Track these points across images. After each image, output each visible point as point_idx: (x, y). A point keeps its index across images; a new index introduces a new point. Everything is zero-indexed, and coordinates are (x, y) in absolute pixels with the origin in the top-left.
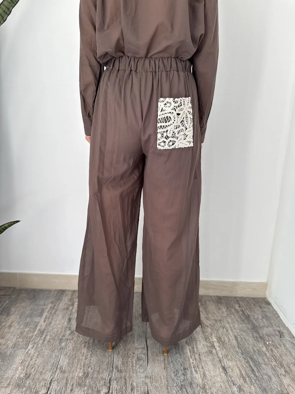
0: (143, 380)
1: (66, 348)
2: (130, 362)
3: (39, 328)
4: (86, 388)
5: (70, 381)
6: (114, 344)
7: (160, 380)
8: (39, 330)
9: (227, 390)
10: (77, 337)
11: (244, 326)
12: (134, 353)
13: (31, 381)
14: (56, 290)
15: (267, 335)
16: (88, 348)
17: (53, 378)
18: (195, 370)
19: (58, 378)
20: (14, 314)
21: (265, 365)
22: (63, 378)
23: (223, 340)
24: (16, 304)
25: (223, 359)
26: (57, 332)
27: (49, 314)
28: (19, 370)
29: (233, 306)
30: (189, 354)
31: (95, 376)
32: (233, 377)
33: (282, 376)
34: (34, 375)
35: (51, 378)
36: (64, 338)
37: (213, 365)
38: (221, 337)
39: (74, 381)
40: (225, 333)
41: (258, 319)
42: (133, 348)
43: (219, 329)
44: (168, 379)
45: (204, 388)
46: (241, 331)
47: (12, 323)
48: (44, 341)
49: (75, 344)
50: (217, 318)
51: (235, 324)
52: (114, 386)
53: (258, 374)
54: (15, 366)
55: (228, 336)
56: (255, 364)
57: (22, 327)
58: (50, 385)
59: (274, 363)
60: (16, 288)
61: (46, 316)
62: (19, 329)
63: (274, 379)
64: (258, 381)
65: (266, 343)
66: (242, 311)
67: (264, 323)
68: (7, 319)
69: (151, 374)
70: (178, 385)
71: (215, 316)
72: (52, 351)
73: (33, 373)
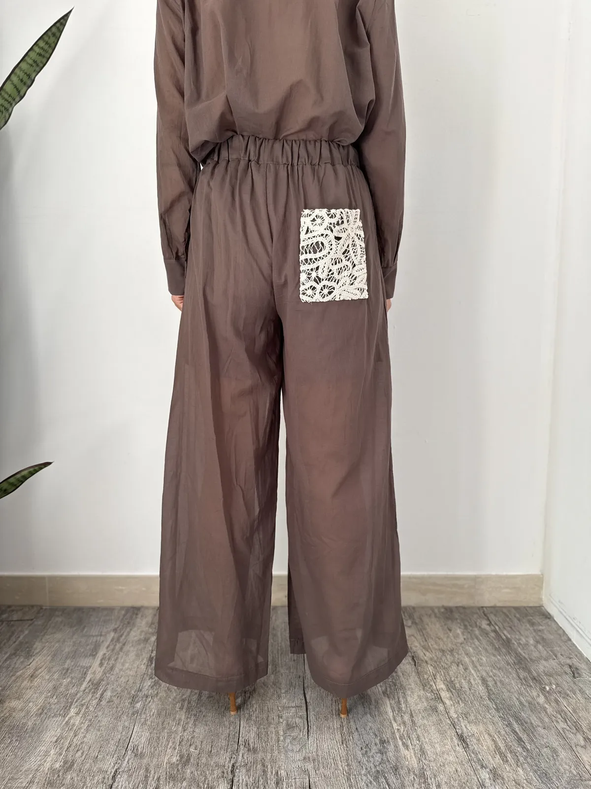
0: (299, 765)
1: (145, 713)
2: (271, 732)
3: (89, 679)
4: (185, 784)
5: (152, 772)
6: (239, 701)
7: (333, 765)
8: (90, 680)
9: (469, 777)
10: (165, 691)
11: (498, 659)
12: (280, 717)
13: (74, 775)
14: (122, 608)
15: (546, 674)
16: (189, 710)
17: (119, 768)
18: (404, 744)
19: (128, 767)
20: (39, 654)
21: (544, 728)
22: (140, 768)
23: (459, 687)
24: (44, 635)
25: (459, 720)
26: (127, 684)
27: (110, 652)
28: (52, 754)
29: (476, 623)
30: (391, 714)
31: (204, 760)
32: (479, 752)
33: (579, 748)
34: (80, 763)
35: (116, 768)
36: (140, 694)
37: (439, 731)
38: (455, 680)
39: (160, 771)
40: (462, 673)
41: (528, 645)
42: (278, 707)
43: (450, 667)
44: (350, 762)
45: (422, 775)
46: (494, 668)
47: (36, 670)
48: (100, 700)
49: (163, 704)
50: (445, 647)
51: (480, 656)
52: (241, 778)
53: (530, 747)
54: (44, 748)
55: (468, 678)
56: (524, 728)
57: (56, 676)
58: (114, 781)
59: (562, 725)
60: (44, 608)
61: (105, 654)
62: (50, 680)
63: (563, 754)
64: (530, 759)
65: (545, 688)
66: (495, 631)
67: (540, 652)
68: (26, 664)
69: (314, 754)
70: (369, 772)
71: (441, 643)
72: (116, 719)
73: (79, 761)
